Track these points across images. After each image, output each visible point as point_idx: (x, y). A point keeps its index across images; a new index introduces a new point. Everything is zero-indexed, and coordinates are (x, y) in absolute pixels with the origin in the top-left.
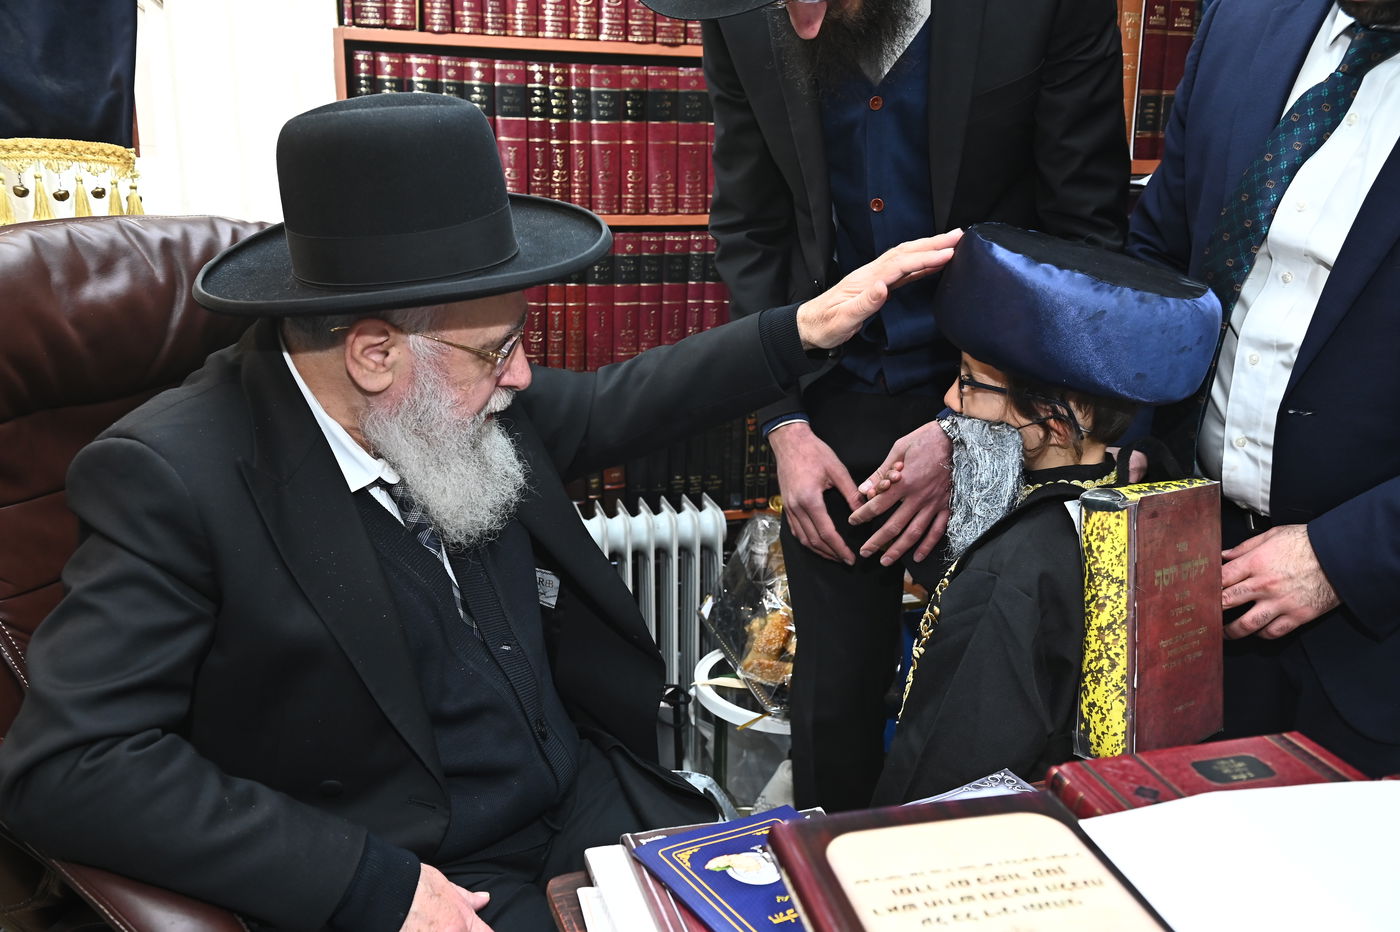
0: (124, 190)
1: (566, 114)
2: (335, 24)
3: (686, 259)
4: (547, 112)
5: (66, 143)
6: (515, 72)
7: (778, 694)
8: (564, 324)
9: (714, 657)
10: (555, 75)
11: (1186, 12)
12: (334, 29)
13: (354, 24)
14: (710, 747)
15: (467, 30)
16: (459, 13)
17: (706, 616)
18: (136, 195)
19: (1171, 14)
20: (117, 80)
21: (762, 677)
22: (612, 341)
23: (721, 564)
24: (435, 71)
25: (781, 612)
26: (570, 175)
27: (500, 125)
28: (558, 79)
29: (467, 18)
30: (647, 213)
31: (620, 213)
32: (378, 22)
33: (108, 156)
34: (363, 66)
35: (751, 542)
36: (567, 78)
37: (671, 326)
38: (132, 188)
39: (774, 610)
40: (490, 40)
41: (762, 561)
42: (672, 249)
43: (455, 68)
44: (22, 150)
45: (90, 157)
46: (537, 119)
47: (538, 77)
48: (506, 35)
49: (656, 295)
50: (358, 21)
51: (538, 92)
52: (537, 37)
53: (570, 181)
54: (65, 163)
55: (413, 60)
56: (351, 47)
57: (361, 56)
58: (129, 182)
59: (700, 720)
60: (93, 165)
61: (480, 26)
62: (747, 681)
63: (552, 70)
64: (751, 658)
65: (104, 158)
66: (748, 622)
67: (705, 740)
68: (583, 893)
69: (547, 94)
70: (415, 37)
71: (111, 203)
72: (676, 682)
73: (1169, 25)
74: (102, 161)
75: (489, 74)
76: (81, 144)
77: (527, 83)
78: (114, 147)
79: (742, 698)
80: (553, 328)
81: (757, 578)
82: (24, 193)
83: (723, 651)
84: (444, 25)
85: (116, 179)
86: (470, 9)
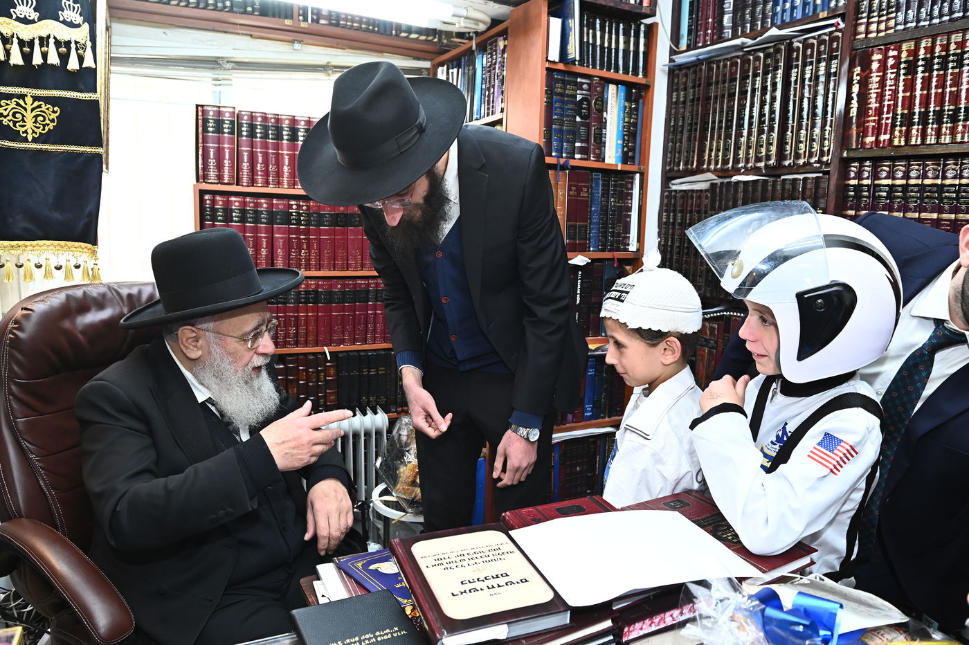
0: (90, 265)
1: (308, 224)
2: (195, 183)
3: (368, 292)
4: (298, 223)
5: (63, 243)
6: (283, 204)
7: (412, 503)
8: (307, 324)
9: (382, 487)
10: (303, 206)
11: (585, 190)
12: (194, 185)
13: (204, 182)
14: (382, 532)
15: (260, 185)
16: (256, 177)
17: (378, 467)
18: (96, 267)
19: (579, 190)
20: (90, 214)
21: (405, 495)
22: (331, 331)
23: (386, 441)
24: (244, 204)
25: (413, 463)
26: (309, 252)
27: (275, 230)
28: (304, 208)
29: (260, 179)
30: (348, 270)
31: (334, 270)
32: (216, 181)
33: (83, 249)
34: (208, 202)
35: (399, 429)
36: (308, 207)
37: (360, 324)
38: (95, 264)
39: (410, 462)
40: (271, 190)
41: (404, 438)
42: (360, 287)
43: (253, 202)
44: (41, 246)
45: (74, 249)
46: (294, 226)
47: (294, 207)
48: (279, 187)
49: (353, 309)
50: (206, 180)
51: (294, 214)
52: (294, 188)
53: (309, 256)
54: (61, 252)
55: (233, 199)
56: (202, 193)
57: (207, 197)
58: (94, 262)
59: (375, 520)
60: (76, 253)
61: (267, 183)
62: (397, 497)
63: (301, 203)
64: (399, 486)
65: (81, 250)
66: (398, 469)
67: (378, 529)
68: (315, 583)
69: (299, 215)
70: (234, 188)
71: (83, 271)
72: (364, 499)
73: (578, 195)
74: (80, 251)
75: (271, 205)
76: (69, 243)
77: (289, 209)
78: (86, 244)
79: (396, 506)
80: (301, 326)
81: (402, 447)
82: (39, 267)
83: (386, 483)
84: (248, 183)
85: (87, 260)
86: (261, 176)
